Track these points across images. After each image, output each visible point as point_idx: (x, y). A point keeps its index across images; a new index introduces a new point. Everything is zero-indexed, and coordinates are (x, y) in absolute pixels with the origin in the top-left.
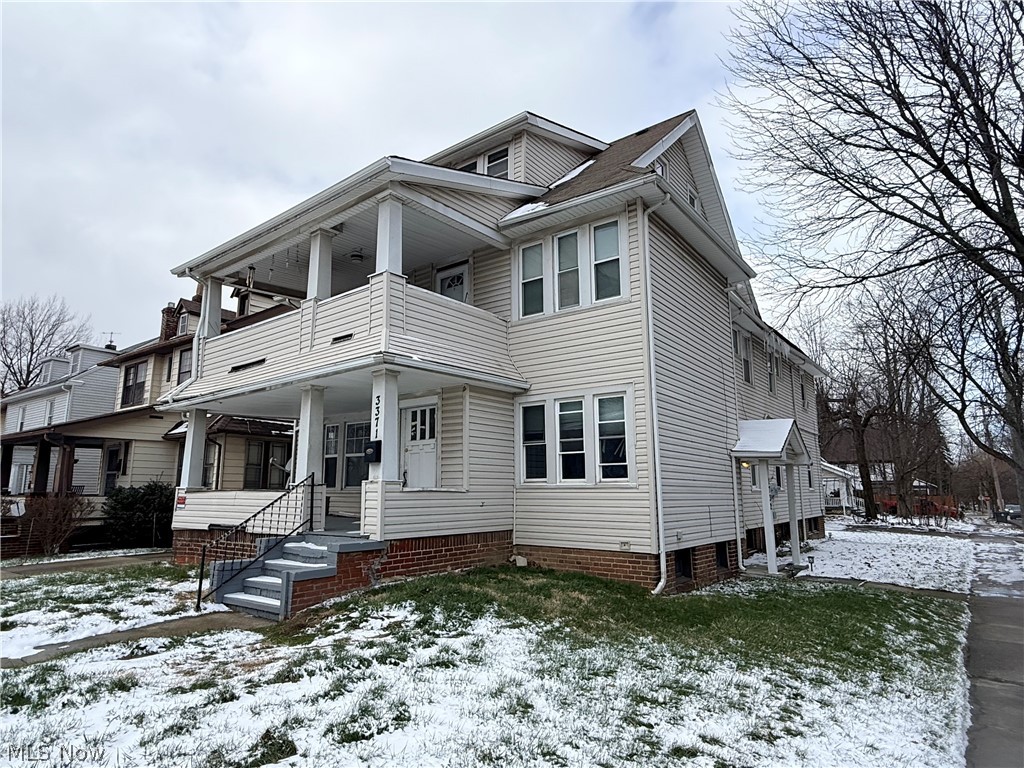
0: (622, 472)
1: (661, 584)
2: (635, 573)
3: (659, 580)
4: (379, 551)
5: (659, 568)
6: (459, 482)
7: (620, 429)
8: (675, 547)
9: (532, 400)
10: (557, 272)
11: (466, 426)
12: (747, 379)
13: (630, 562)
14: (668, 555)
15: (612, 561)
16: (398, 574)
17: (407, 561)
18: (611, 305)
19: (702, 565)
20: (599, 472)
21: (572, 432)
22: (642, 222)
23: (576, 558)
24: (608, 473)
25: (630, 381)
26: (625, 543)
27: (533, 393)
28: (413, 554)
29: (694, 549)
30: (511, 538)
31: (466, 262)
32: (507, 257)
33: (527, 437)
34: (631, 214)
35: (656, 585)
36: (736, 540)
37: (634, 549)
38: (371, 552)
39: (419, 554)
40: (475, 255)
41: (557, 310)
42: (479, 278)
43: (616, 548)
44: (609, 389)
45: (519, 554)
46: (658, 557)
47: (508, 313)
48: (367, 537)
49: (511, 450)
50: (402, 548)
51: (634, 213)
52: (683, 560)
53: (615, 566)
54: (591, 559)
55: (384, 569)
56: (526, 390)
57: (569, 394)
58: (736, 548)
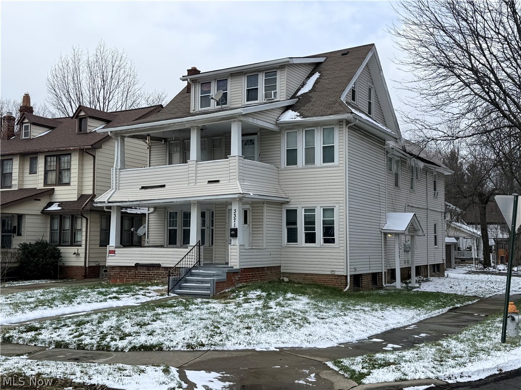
0: (333, 241)
1: (348, 287)
2: (337, 283)
3: (347, 286)
4: (237, 273)
5: (347, 281)
6: (261, 244)
7: (332, 222)
8: (354, 273)
9: (291, 206)
10: (304, 147)
11: (265, 220)
12: (396, 185)
13: (335, 279)
14: (351, 276)
15: (327, 278)
16: (244, 282)
17: (246, 277)
18: (329, 167)
19: (365, 282)
20: (322, 241)
21: (310, 223)
22: (345, 130)
23: (311, 278)
24: (326, 241)
25: (338, 202)
26: (333, 271)
27: (291, 203)
28: (248, 275)
29: (361, 275)
30: (280, 269)
31: (256, 134)
32: (279, 135)
33: (288, 224)
34: (340, 126)
35: (346, 288)
36: (382, 272)
37: (336, 273)
38: (235, 273)
39: (249, 274)
40: (261, 131)
41: (304, 165)
42: (263, 144)
43: (329, 273)
44: (328, 205)
45: (284, 277)
46: (346, 276)
47: (279, 163)
48: (232, 267)
49: (280, 230)
50: (244, 272)
51: (342, 126)
52: (357, 279)
53: (329, 281)
54: (318, 278)
55: (239, 280)
56: (288, 202)
57: (309, 205)
58: (382, 276)
